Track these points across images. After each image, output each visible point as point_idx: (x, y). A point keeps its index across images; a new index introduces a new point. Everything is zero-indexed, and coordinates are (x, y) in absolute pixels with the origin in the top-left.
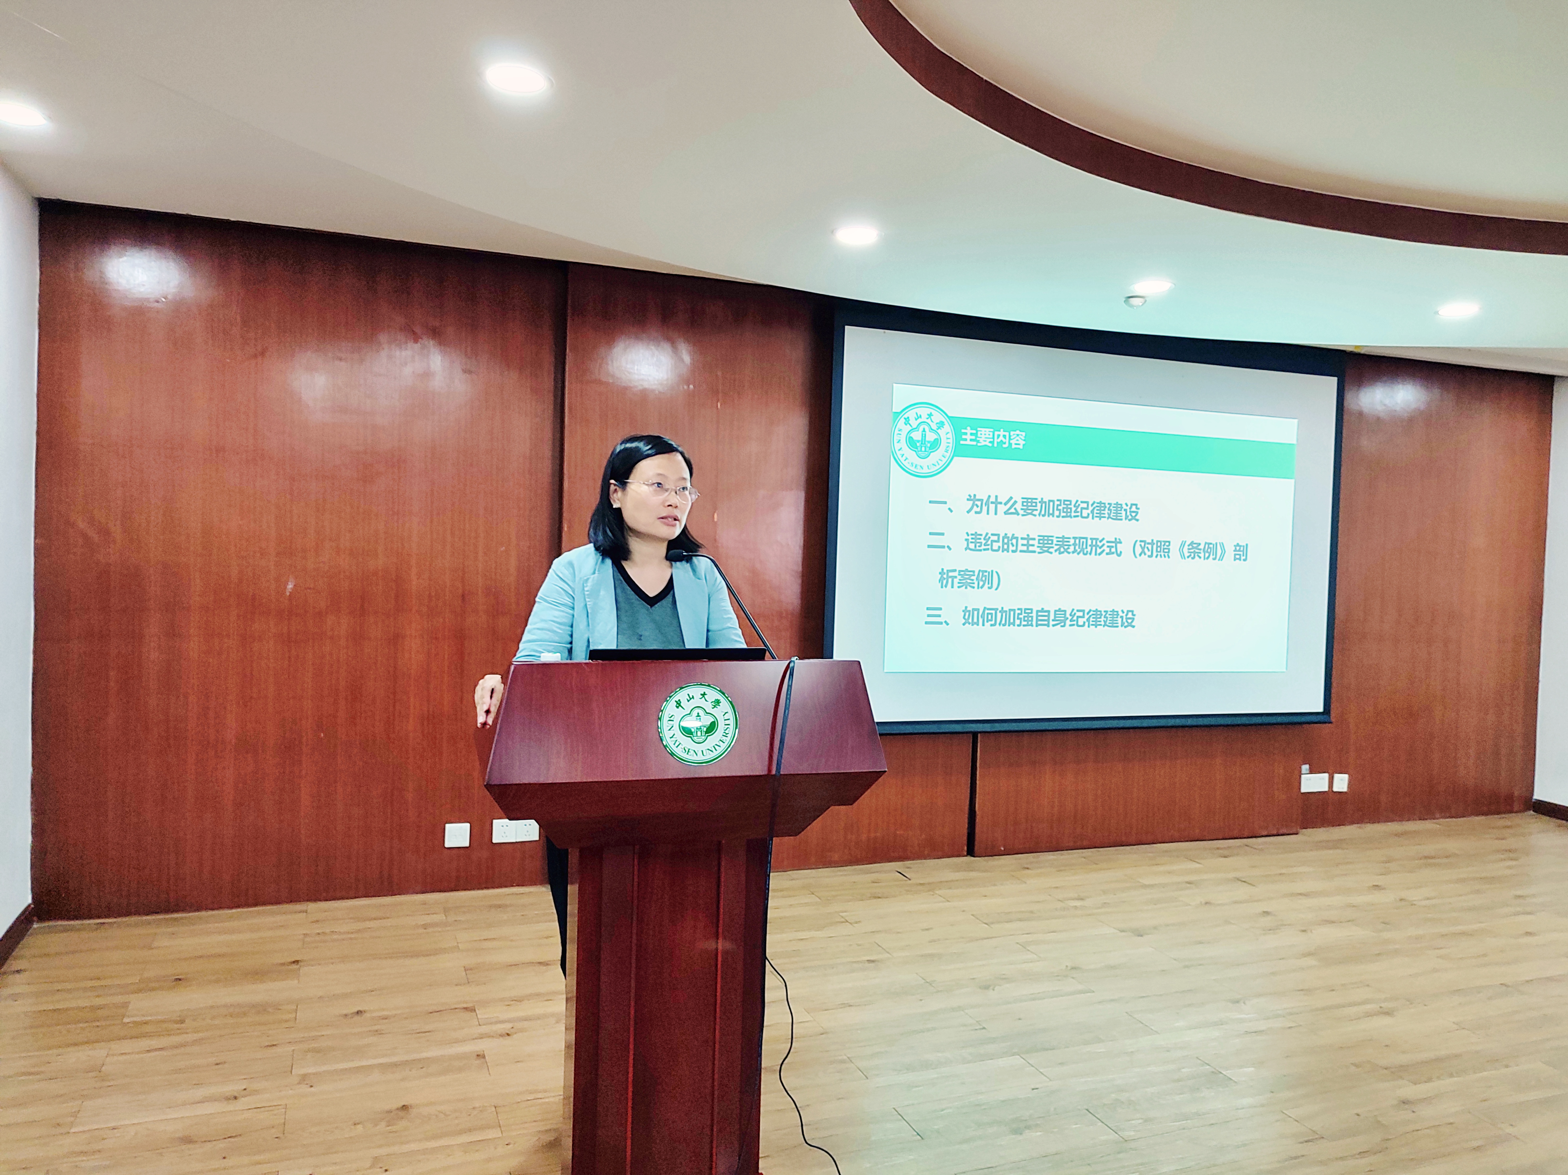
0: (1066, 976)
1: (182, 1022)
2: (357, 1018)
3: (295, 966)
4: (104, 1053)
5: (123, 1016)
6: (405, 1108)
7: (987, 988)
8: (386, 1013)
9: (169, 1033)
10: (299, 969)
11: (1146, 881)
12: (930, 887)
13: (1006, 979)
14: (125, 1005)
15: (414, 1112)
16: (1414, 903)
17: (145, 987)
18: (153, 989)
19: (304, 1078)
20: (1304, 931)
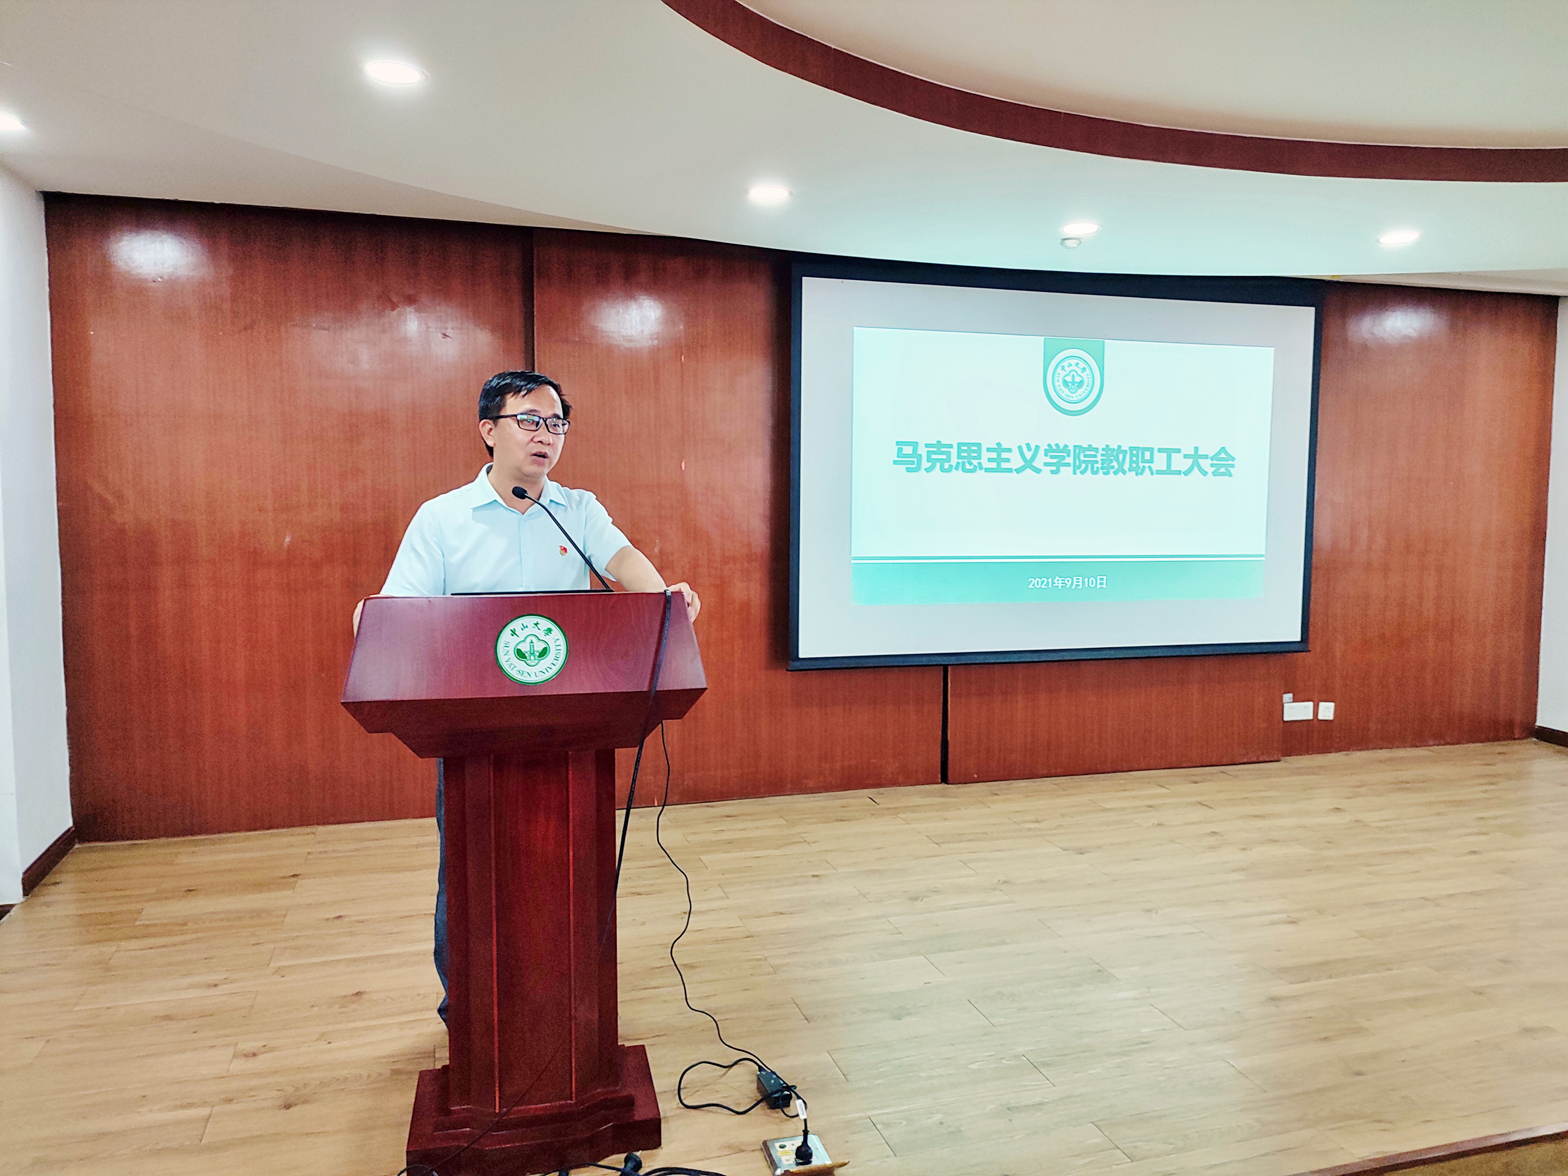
0: (995, 889)
1: (185, 924)
2: (338, 922)
3: (292, 879)
4: (113, 949)
5: (136, 920)
6: (358, 994)
7: (916, 899)
8: (363, 918)
9: (170, 934)
10: (296, 882)
11: (1107, 806)
12: (895, 811)
13: (937, 891)
14: (140, 912)
15: (366, 996)
16: (1370, 824)
17: (161, 897)
18: (166, 898)
19: (279, 969)
20: (1244, 849)
